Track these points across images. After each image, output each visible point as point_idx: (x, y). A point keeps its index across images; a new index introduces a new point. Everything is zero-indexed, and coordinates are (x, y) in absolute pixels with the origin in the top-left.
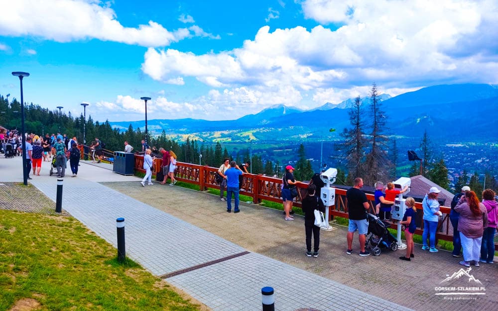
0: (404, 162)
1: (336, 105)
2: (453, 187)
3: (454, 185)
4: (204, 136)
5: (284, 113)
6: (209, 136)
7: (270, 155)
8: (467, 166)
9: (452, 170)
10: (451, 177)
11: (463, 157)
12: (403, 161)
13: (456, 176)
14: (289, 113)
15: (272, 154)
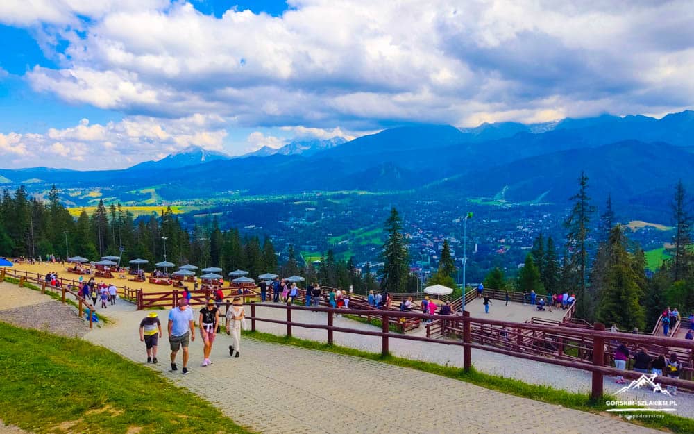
0: (372, 225)
1: (276, 150)
2: (435, 254)
3: (435, 252)
4: (72, 195)
5: (203, 159)
6: (81, 196)
7: (189, 223)
8: (444, 227)
9: (429, 233)
10: (430, 242)
11: (438, 217)
12: (372, 223)
13: (435, 241)
14: (211, 160)
15: (193, 221)
